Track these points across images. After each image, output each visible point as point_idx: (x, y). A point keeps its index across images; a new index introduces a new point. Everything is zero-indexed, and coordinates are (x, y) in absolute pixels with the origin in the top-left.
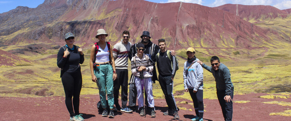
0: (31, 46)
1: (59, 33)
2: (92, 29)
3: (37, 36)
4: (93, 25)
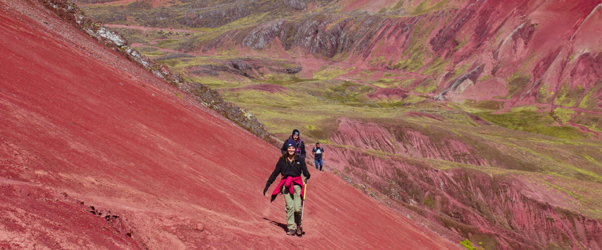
0: (238, 62)
1: (309, 39)
2: (381, 37)
3: (261, 40)
4: (388, 27)
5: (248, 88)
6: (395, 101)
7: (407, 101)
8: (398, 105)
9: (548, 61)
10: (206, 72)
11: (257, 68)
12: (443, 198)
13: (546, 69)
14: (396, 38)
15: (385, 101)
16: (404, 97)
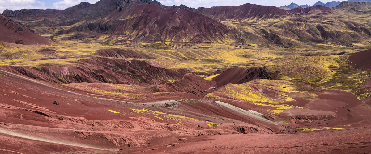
0: (77, 35)
1: (97, 27)
2: (118, 25)
3: (83, 28)
4: (120, 23)
5: (80, 43)
6: (123, 43)
7: (126, 43)
8: (124, 44)
9: (163, 29)
10: (68, 39)
11: (83, 37)
12: (129, 68)
13: (163, 31)
14: (122, 26)
15: (120, 43)
16: (125, 42)
